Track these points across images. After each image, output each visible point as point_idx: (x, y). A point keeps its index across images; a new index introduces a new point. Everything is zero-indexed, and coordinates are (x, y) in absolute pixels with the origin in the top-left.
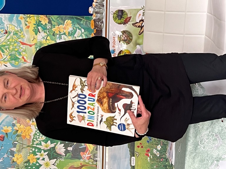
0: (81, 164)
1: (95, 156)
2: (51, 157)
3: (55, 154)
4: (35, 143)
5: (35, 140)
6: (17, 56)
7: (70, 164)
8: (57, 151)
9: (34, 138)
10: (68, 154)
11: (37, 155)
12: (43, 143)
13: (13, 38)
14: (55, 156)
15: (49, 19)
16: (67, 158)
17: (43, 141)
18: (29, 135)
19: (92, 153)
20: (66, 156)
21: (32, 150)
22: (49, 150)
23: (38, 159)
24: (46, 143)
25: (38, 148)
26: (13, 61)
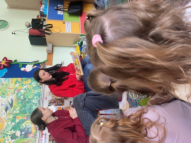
0: (28, 140)
1: (35, 135)
2: (12, 138)
3: (15, 136)
4: (5, 131)
5: (5, 130)
6: (5, 93)
7: (22, 141)
8: (16, 135)
9: (5, 129)
10: (22, 136)
11: (5, 138)
12: (9, 131)
13: (4, 86)
14: (14, 138)
15: (22, 79)
16: (21, 138)
17: (9, 130)
18: (3, 127)
19: (34, 134)
20: (20, 137)
21: (3, 135)
22: (12, 135)
23: (5, 140)
24: (11, 131)
25: (6, 134)
26: (3, 95)
